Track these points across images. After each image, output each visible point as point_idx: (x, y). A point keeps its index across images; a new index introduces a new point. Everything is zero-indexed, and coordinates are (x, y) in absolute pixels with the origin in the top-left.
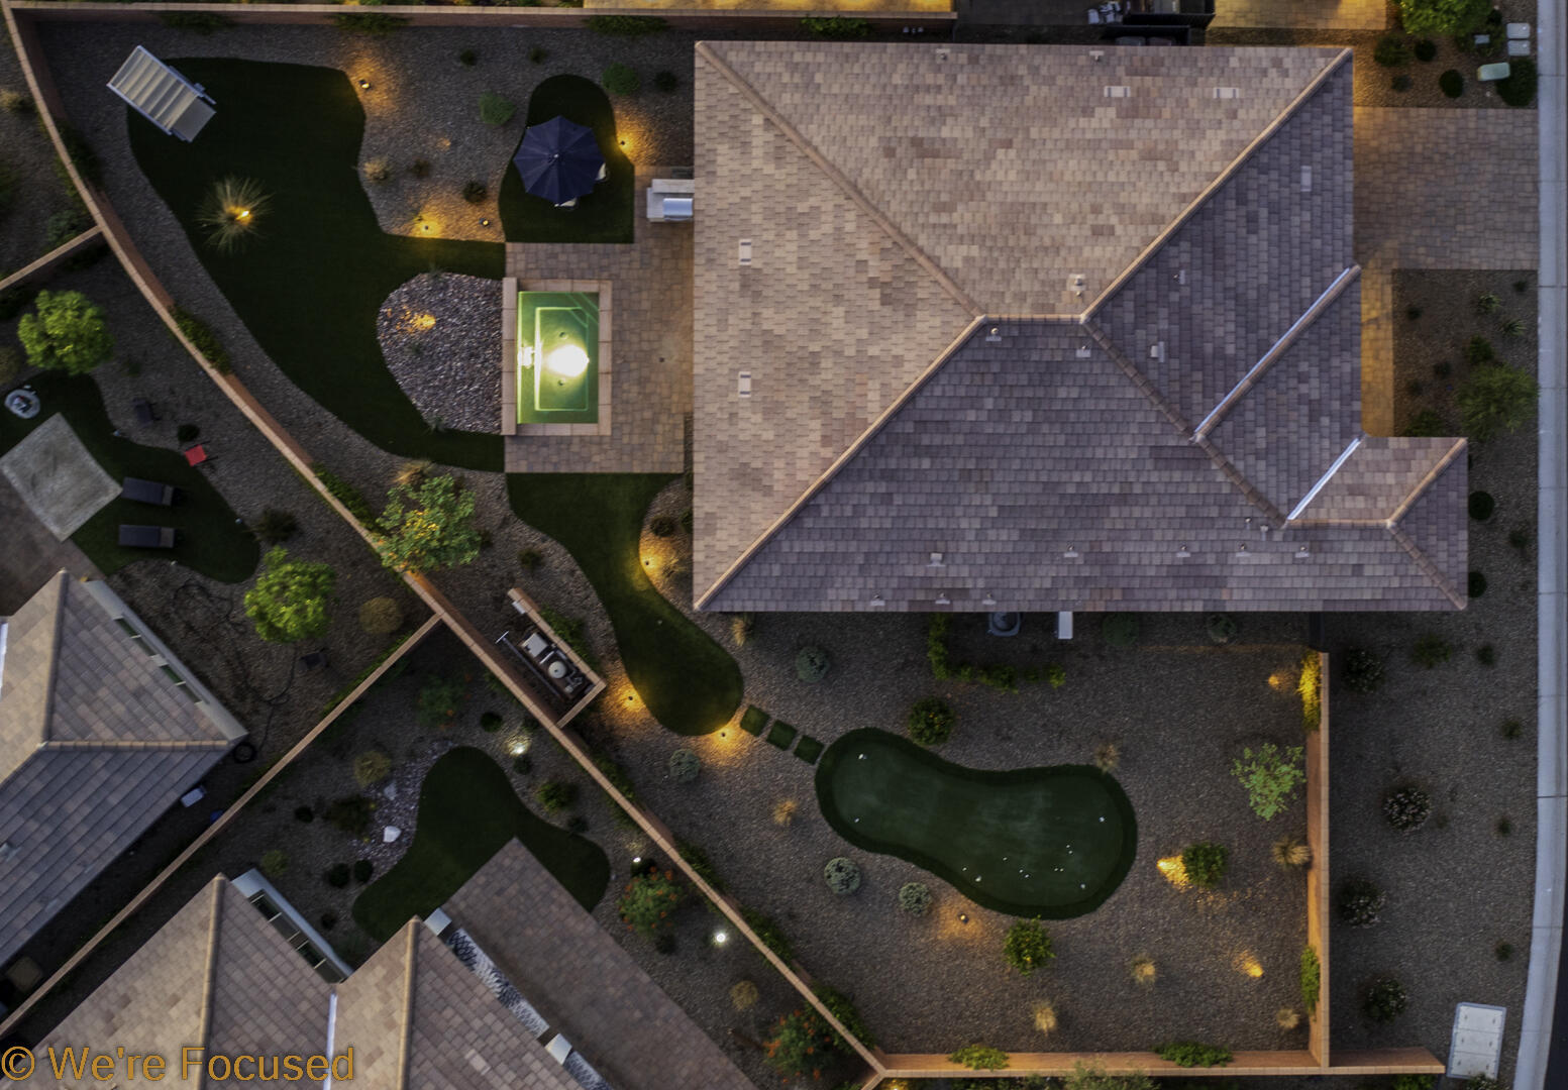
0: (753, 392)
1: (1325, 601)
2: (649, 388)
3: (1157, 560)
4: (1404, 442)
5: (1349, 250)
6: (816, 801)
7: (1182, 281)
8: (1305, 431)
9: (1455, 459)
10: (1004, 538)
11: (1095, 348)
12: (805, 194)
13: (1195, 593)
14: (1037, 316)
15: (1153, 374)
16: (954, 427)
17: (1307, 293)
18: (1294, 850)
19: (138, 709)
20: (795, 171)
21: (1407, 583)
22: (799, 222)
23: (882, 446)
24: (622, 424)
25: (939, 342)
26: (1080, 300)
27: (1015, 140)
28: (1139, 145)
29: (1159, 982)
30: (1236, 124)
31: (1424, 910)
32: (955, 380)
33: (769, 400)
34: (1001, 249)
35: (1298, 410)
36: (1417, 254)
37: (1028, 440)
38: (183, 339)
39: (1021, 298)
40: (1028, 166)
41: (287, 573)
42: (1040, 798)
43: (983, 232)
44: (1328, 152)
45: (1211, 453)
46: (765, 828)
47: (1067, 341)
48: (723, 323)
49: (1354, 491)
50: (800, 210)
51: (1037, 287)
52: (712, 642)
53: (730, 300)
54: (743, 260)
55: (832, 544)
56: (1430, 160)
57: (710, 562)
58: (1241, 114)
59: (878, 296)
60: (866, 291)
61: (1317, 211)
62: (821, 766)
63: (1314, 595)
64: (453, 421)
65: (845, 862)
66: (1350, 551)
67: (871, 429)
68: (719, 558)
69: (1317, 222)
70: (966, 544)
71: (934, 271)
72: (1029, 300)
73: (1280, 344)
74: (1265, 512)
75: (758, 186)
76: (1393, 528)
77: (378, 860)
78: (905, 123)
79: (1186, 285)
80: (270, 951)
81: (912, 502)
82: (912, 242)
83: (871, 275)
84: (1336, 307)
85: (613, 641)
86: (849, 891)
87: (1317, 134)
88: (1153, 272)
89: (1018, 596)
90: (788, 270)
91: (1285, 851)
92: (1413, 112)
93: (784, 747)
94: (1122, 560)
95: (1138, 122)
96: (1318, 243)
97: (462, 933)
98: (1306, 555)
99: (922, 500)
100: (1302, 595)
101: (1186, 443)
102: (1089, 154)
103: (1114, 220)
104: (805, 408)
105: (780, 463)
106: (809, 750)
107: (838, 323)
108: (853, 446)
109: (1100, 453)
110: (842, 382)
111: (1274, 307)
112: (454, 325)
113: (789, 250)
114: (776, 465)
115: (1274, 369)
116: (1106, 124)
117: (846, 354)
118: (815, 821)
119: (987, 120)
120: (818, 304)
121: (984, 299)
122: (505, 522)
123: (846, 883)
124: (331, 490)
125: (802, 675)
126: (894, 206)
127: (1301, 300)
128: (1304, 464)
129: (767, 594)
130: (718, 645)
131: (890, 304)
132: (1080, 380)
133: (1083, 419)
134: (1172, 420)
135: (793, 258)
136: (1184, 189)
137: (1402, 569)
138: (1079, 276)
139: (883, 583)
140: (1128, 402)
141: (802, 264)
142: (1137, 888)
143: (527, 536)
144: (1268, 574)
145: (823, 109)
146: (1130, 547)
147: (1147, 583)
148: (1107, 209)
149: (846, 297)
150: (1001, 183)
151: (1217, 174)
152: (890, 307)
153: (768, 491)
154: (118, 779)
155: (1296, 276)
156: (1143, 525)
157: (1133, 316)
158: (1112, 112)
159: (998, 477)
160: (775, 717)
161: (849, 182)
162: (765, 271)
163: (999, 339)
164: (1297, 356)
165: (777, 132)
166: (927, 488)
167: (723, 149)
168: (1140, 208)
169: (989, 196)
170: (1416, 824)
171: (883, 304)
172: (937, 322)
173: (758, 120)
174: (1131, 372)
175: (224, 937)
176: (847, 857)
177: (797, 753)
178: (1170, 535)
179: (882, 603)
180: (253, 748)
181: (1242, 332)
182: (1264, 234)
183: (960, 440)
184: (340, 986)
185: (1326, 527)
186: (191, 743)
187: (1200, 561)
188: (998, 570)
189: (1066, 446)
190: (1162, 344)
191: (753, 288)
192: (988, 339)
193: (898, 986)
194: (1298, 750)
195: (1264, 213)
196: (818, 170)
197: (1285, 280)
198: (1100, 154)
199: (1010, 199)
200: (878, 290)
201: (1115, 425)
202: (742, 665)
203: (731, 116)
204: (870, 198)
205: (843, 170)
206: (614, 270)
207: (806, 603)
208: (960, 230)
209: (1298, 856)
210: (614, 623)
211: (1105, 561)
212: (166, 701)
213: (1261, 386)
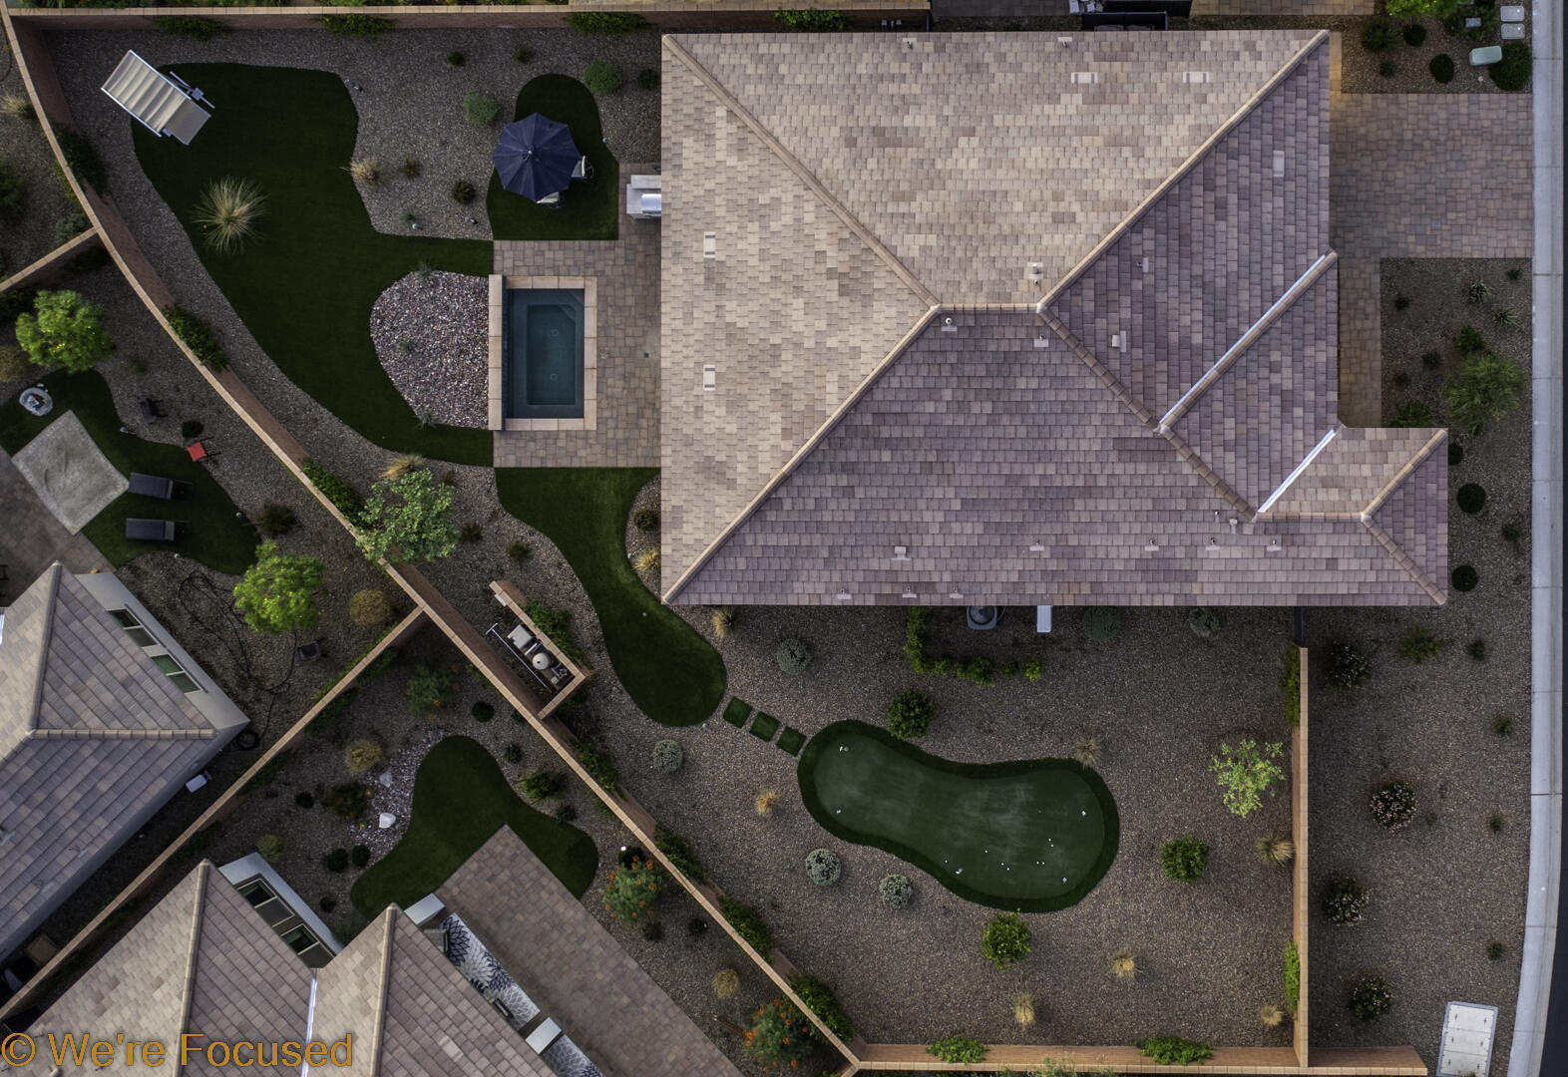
0: (717, 385)
1: (1299, 595)
2: (634, 383)
3: (1124, 554)
4: (1382, 433)
5: (1325, 237)
6: (799, 792)
7: (1146, 268)
8: (1276, 423)
9: (1434, 450)
10: (969, 530)
11: (1053, 338)
12: (766, 185)
13: (1165, 587)
14: (992, 306)
15: (1115, 364)
16: (913, 418)
17: (1279, 281)
18: (1277, 846)
19: (126, 698)
20: (757, 162)
21: (1384, 578)
22: (762, 214)
23: (841, 438)
24: (607, 418)
25: (895, 332)
26: (1038, 289)
27: (978, 128)
28: (1105, 131)
29: (1138, 977)
30: (1205, 108)
31: (1412, 907)
32: (912, 371)
33: (732, 393)
34: (959, 239)
35: (1270, 400)
36: (1406, 243)
37: (989, 432)
38: (175, 337)
39: (977, 286)
40: (990, 154)
41: (274, 565)
42: (1021, 792)
43: (941, 221)
44: (1302, 136)
45: (1176, 444)
46: (748, 818)
47: (1024, 330)
48: (688, 317)
49: (1327, 483)
50: (761, 202)
51: (994, 276)
52: (697, 634)
53: (696, 293)
54: (707, 253)
55: (796, 537)
56: (1420, 147)
57: (677, 555)
58: (1211, 98)
59: (836, 287)
60: (826, 282)
61: (1291, 197)
62: (803, 757)
63: (1287, 590)
64: (443, 417)
65: (825, 853)
66: (1324, 544)
67: (829, 421)
68: (685, 552)
69: (1291, 208)
70: (930, 537)
71: (889, 262)
72: (985, 289)
73: (1250, 333)
74: (1233, 505)
75: (721, 178)
76: (1367, 521)
77: (375, 845)
78: (867, 113)
79: (1149, 273)
80: (252, 936)
81: (874, 494)
82: (868, 232)
83: (829, 266)
84: (1311, 295)
85: (599, 633)
86: (829, 882)
87: (1290, 117)
88: (1114, 260)
89: (985, 589)
90: (751, 263)
91: (1269, 847)
92: (1402, 98)
93: (767, 739)
94: (1090, 554)
95: (1104, 108)
96: (1291, 229)
97: (455, 917)
98: (1279, 549)
99: (884, 493)
100: (1275, 590)
101: (1150, 435)
102: (1052, 141)
103: (1076, 207)
104: (766, 401)
105: (742, 457)
106: (791, 741)
107: (798, 315)
108: (812, 439)
109: (1062, 445)
110: (802, 374)
111: (1245, 295)
112: (444, 322)
113: (751, 243)
114: (739, 459)
115: (1244, 359)
116: (1072, 110)
117: (806, 345)
118: (797, 812)
119: (951, 109)
120: (779, 296)
121: (940, 289)
122: (494, 516)
123: (826, 874)
124: (316, 484)
125: (783, 666)
126: (853, 195)
127: (1273, 288)
128: (1276, 456)
129: (734, 587)
130: (702, 638)
131: (848, 295)
132: (1039, 370)
133: (1044, 410)
134: (1135, 411)
135: (755, 250)
136: (1149, 175)
137: (1378, 562)
138: (1035, 265)
139: (848, 577)
140: (1088, 393)
141: (763, 254)
142: (1119, 882)
143: (515, 530)
144: (1239, 568)
145: (786, 99)
146: (1096, 541)
147: (1116, 577)
148: (1069, 196)
149: (805, 289)
150: (961, 171)
151: (1184, 160)
152: (848, 298)
153: (731, 484)
154: (107, 766)
155: (1267, 263)
156: (1109, 517)
157: (1092, 304)
158: (1078, 98)
159: (960, 470)
160: (757, 708)
161: (808, 173)
162: (728, 264)
163: (955, 329)
164: (1269, 345)
165: (739, 124)
166: (888, 480)
167: (688, 142)
168: (1104, 195)
169: (950, 184)
170: (1402, 822)
171: (840, 295)
172: (893, 312)
173: (721, 112)
174: (1090, 362)
175: (207, 921)
176: (829, 848)
177: (780, 745)
178: (1137, 528)
179: (849, 597)
180: (256, 735)
181: (1210, 320)
182: (1233, 220)
183: (920, 432)
184: (321, 971)
185: (1298, 520)
186: (177, 732)
187: (1168, 554)
188: (963, 563)
189: (1028, 437)
190: (1124, 333)
191: (718, 281)
192: (944, 329)
193: (881, 976)
194: (1277, 746)
195: (1233, 199)
196: (778, 162)
197: (1256, 268)
198: (1064, 141)
199: (970, 187)
200: (836, 281)
201: (1077, 417)
202: (726, 657)
203: (696, 109)
204: (828, 187)
205: (803, 160)
206: (600, 266)
207: (773, 597)
208: (918, 219)
209: (1282, 851)
210: (600, 616)
211: (1074, 555)
212: (154, 690)
213: (1230, 377)
